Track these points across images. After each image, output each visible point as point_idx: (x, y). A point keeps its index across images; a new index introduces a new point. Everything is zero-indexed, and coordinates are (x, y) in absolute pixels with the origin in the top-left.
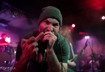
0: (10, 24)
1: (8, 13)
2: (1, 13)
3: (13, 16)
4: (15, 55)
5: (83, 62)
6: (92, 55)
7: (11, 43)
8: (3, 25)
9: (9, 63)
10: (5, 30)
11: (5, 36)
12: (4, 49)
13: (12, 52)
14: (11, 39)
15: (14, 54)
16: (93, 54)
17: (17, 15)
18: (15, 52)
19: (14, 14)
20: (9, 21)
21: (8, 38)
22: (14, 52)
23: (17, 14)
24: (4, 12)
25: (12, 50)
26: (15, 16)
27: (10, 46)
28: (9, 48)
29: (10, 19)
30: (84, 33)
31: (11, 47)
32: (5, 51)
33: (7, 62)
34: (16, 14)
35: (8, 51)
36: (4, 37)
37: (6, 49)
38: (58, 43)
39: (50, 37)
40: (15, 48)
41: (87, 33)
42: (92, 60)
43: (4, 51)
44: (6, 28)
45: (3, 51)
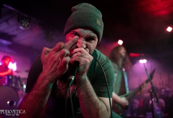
0: (15, 40)
1: (12, 22)
2: (2, 22)
3: (21, 28)
4: (24, 90)
5: (136, 101)
6: (151, 91)
7: (17, 71)
8: (5, 42)
9: (15, 104)
10: (7, 50)
11: (9, 60)
12: (6, 81)
13: (20, 86)
14: (17, 65)
15: (22, 90)
16: (153, 88)
17: (28, 26)
18: (25, 87)
19: (22, 24)
20: (15, 36)
21: (13, 63)
22: (22, 86)
23: (28, 24)
24: (7, 21)
25: (19, 82)
26: (24, 27)
27: (16, 77)
28: (14, 80)
29: (15, 33)
31: (18, 79)
32: (8, 85)
33: (12, 103)
34: (25, 24)
35: (14, 85)
36: (6, 62)
37: (10, 81)
38: (97, 64)
39: (81, 56)
40: (24, 79)
41: (143, 55)
43: (5, 86)
44: (9, 46)
45: (4, 84)
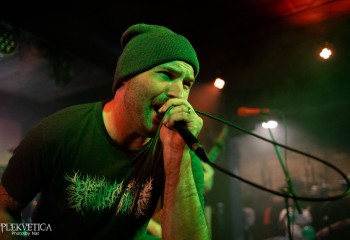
23: (12, 44)
26: (4, 51)
30: (257, 111)
42: (287, 207)
